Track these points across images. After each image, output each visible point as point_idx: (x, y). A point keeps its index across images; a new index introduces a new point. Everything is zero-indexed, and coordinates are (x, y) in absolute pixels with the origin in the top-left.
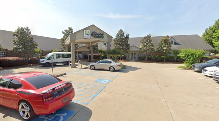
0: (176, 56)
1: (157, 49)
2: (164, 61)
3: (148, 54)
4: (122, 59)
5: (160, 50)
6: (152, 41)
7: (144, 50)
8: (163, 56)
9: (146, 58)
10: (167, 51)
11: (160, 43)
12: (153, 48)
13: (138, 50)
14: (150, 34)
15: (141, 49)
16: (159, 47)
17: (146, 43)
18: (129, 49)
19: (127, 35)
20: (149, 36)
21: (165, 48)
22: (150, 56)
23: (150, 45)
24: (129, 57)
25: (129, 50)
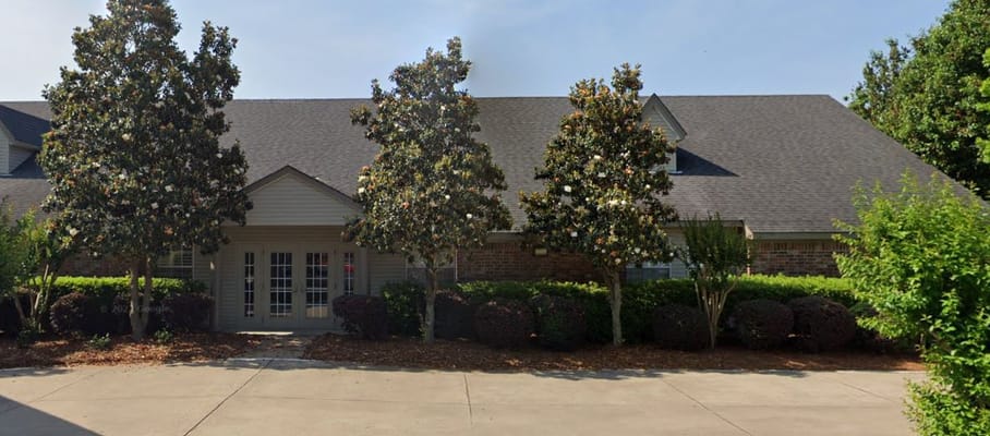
0: (717, 287)
1: (534, 204)
2: (610, 338)
3: (446, 261)
4: (149, 334)
5: (568, 222)
6: (477, 121)
7: (401, 213)
8: (594, 289)
9: (430, 309)
10: (634, 234)
11: (560, 145)
12: (488, 193)
13: (337, 216)
14: (454, 47)
15: (364, 202)
16: (559, 191)
17: (413, 135)
18: (236, 204)
19: (207, 42)
20: (441, 62)
21: (615, 201)
22: (467, 288)
23: (457, 164)
24: (249, 298)
25: (238, 216)
